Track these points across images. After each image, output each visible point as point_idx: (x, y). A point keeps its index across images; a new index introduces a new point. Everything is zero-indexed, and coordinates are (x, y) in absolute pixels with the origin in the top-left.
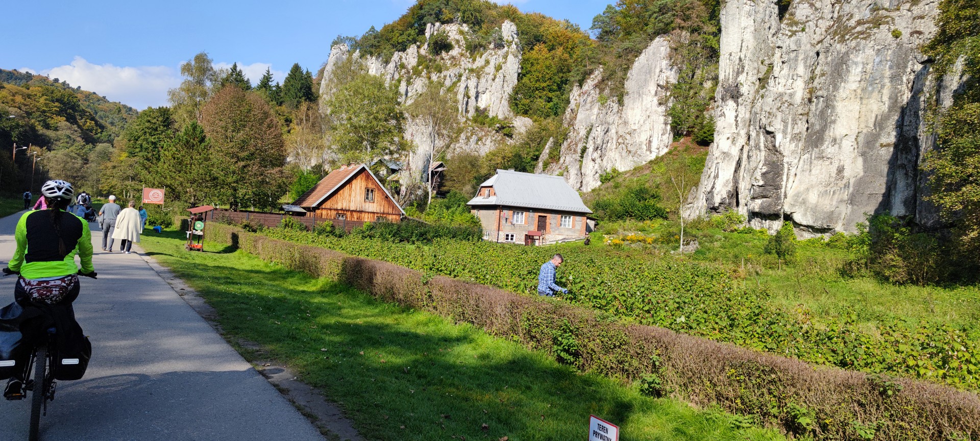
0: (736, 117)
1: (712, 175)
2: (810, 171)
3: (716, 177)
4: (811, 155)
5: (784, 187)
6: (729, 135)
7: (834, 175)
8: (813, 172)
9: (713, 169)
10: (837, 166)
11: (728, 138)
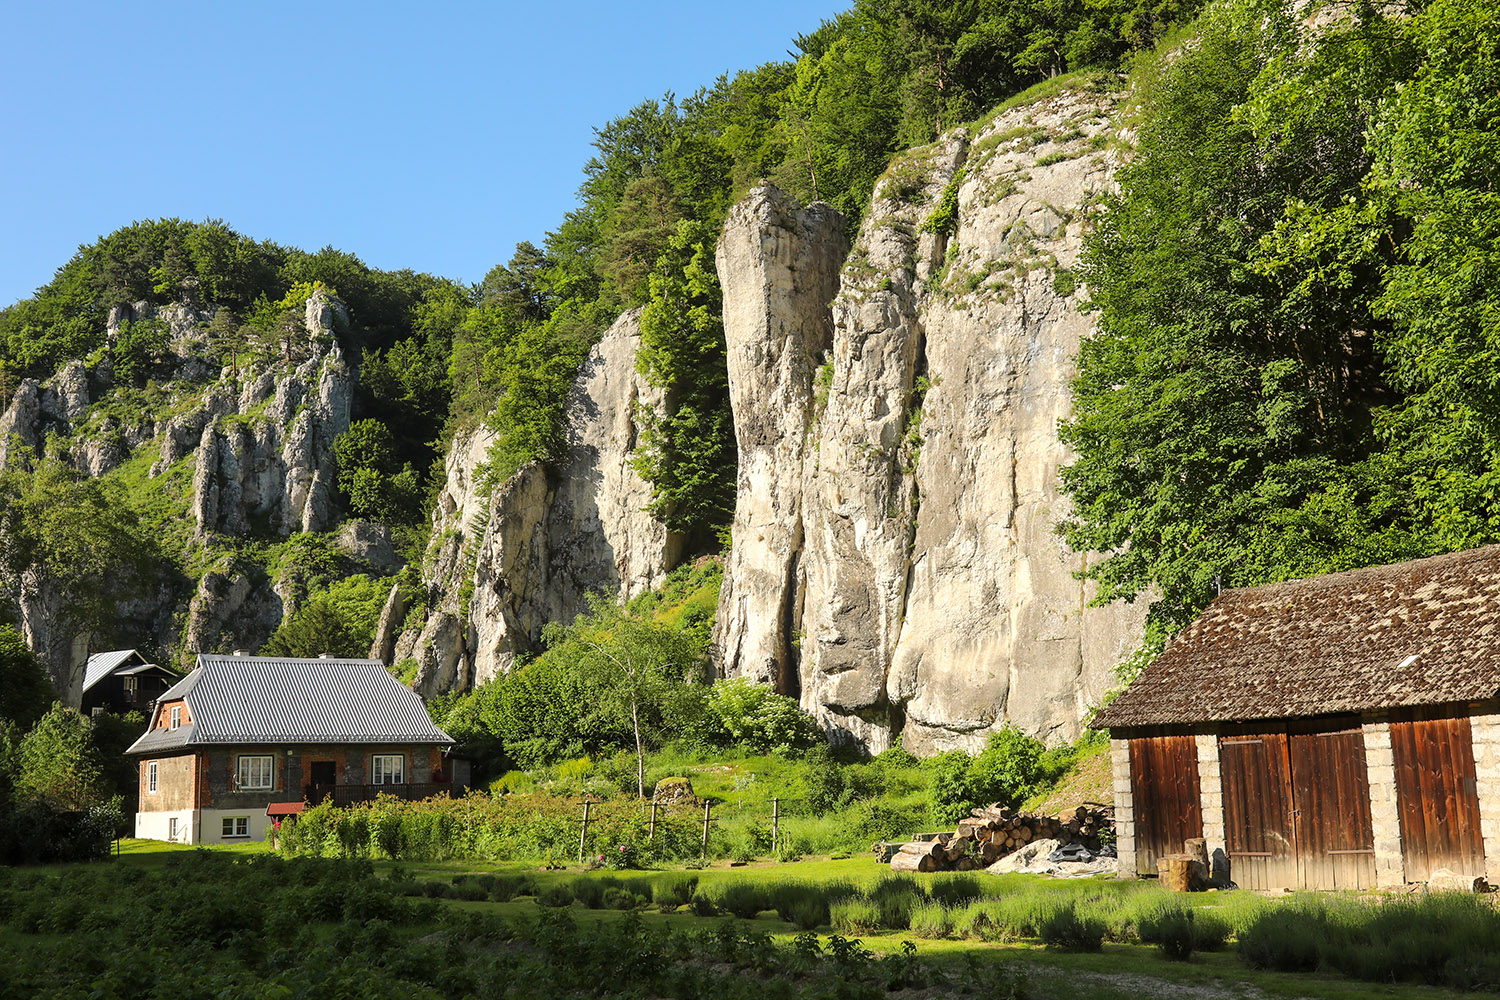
0: (773, 487)
1: (734, 627)
2: (932, 599)
3: (744, 628)
4: (930, 562)
5: (883, 640)
6: (761, 530)
7: (978, 604)
8: (936, 599)
9: (734, 613)
10: (982, 583)
11: (761, 539)
